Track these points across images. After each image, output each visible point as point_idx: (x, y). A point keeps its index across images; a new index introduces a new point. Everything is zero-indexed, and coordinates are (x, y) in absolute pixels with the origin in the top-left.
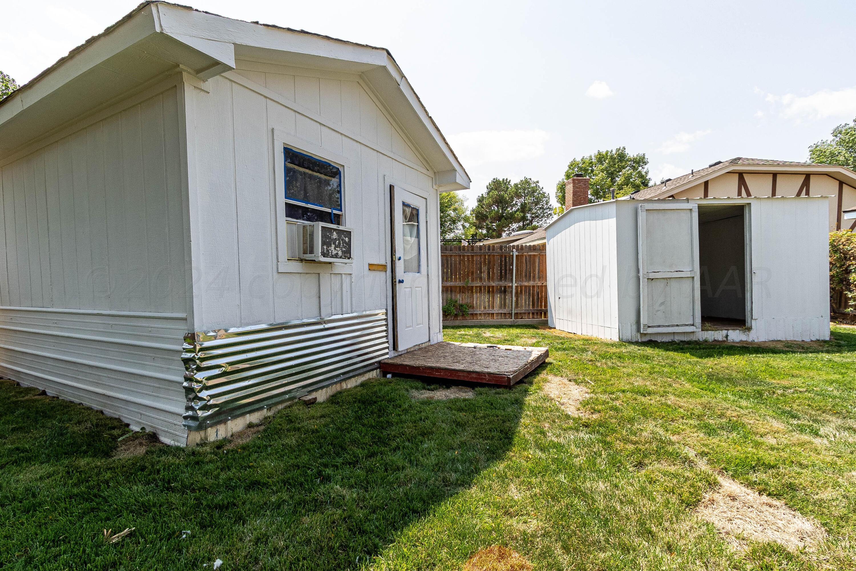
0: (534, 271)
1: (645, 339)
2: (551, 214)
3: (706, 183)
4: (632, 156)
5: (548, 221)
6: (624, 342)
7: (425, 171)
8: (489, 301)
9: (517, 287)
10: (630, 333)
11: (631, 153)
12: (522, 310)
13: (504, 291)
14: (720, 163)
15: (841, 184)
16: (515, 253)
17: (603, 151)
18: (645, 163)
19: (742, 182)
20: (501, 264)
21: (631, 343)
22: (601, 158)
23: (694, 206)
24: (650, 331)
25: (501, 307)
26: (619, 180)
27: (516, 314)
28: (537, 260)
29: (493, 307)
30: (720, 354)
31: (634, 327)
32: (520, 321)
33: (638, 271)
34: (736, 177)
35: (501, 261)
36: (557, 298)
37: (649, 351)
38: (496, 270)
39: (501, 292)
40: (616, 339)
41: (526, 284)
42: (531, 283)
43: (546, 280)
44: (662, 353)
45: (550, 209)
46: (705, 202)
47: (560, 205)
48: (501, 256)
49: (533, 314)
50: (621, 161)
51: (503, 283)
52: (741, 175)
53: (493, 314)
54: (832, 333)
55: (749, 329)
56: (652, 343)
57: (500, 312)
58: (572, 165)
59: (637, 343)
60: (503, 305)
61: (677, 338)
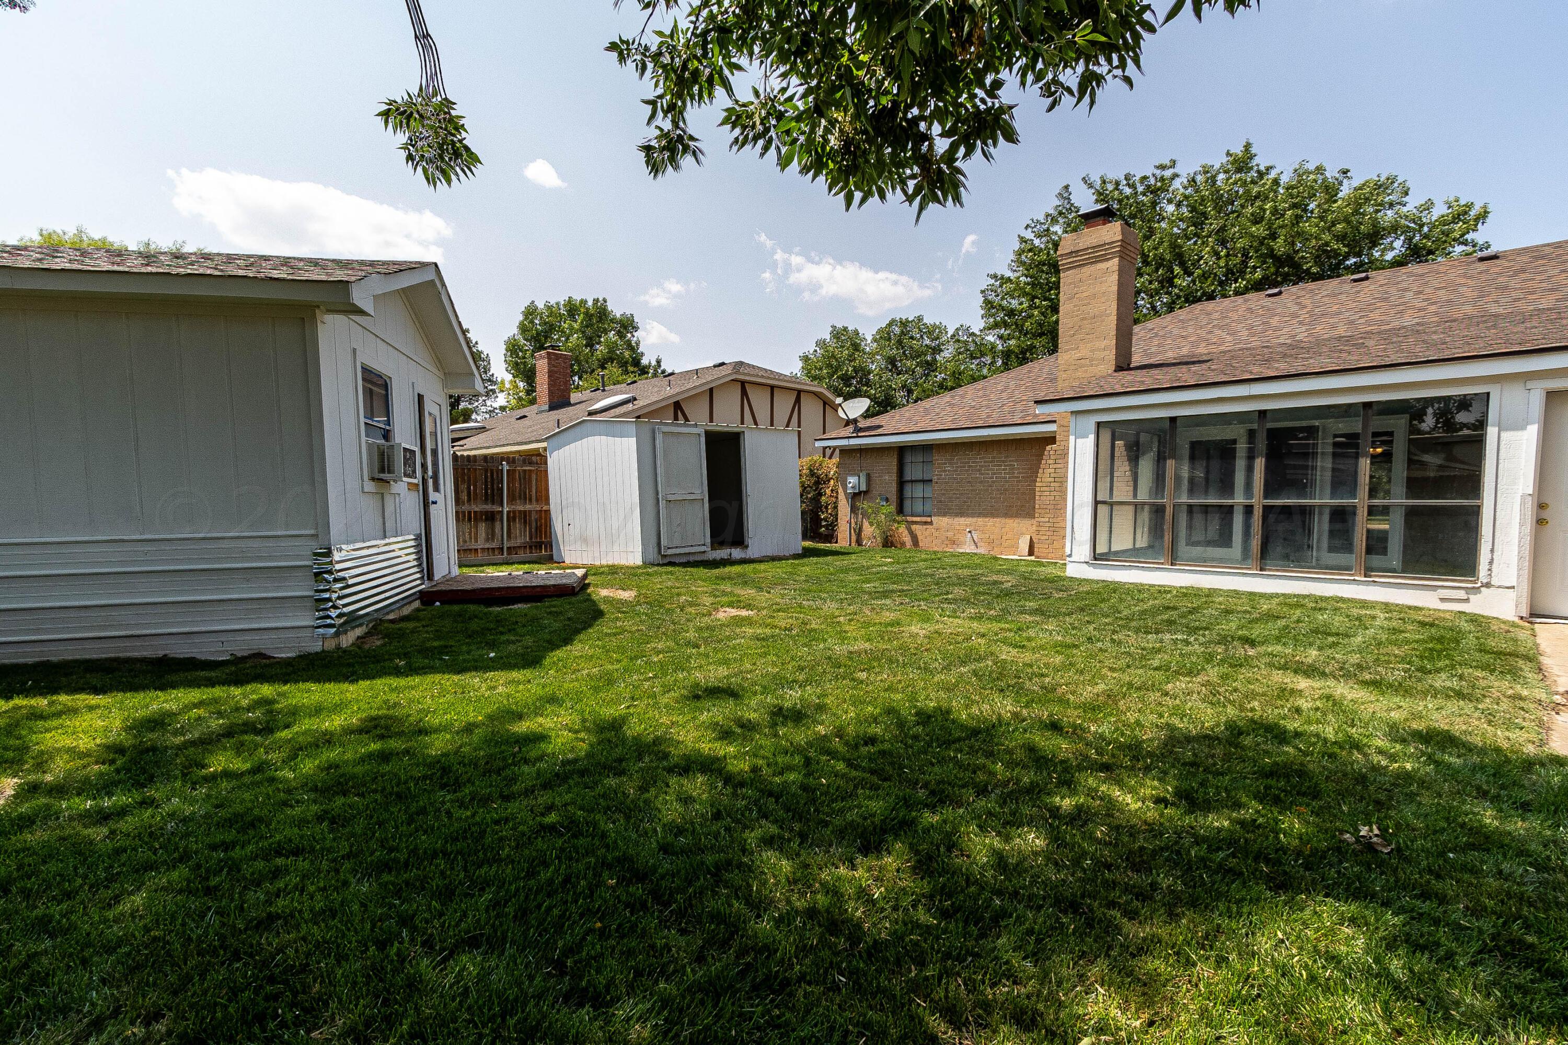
0: (530, 491)
1: (666, 561)
2: (493, 391)
3: (711, 390)
4: (618, 316)
5: (488, 403)
6: (646, 564)
7: (436, 371)
8: (470, 534)
9: (508, 512)
10: (653, 556)
11: (617, 309)
12: (519, 542)
13: (491, 517)
14: (723, 364)
15: (825, 404)
16: (505, 466)
17: (577, 297)
18: (636, 329)
19: (744, 393)
20: (486, 481)
21: (653, 565)
22: (572, 309)
23: (701, 431)
24: (670, 552)
25: (487, 540)
26: (601, 350)
27: (509, 548)
28: (534, 477)
29: (476, 541)
30: (725, 566)
31: (656, 550)
32: (514, 557)
33: (657, 494)
34: (738, 387)
35: (486, 477)
36: (566, 525)
37: (670, 569)
38: (480, 489)
39: (486, 520)
40: (639, 562)
41: (521, 508)
42: (528, 507)
43: (548, 503)
44: (681, 569)
45: (494, 383)
46: (712, 427)
47: (510, 377)
48: (486, 471)
49: (531, 547)
50: (600, 320)
51: (489, 507)
52: (743, 383)
53: (476, 550)
54: (804, 548)
55: (747, 547)
56: (671, 564)
57: (487, 546)
58: (530, 312)
59: (658, 565)
60: (491, 536)
61: (692, 559)
